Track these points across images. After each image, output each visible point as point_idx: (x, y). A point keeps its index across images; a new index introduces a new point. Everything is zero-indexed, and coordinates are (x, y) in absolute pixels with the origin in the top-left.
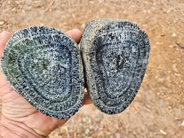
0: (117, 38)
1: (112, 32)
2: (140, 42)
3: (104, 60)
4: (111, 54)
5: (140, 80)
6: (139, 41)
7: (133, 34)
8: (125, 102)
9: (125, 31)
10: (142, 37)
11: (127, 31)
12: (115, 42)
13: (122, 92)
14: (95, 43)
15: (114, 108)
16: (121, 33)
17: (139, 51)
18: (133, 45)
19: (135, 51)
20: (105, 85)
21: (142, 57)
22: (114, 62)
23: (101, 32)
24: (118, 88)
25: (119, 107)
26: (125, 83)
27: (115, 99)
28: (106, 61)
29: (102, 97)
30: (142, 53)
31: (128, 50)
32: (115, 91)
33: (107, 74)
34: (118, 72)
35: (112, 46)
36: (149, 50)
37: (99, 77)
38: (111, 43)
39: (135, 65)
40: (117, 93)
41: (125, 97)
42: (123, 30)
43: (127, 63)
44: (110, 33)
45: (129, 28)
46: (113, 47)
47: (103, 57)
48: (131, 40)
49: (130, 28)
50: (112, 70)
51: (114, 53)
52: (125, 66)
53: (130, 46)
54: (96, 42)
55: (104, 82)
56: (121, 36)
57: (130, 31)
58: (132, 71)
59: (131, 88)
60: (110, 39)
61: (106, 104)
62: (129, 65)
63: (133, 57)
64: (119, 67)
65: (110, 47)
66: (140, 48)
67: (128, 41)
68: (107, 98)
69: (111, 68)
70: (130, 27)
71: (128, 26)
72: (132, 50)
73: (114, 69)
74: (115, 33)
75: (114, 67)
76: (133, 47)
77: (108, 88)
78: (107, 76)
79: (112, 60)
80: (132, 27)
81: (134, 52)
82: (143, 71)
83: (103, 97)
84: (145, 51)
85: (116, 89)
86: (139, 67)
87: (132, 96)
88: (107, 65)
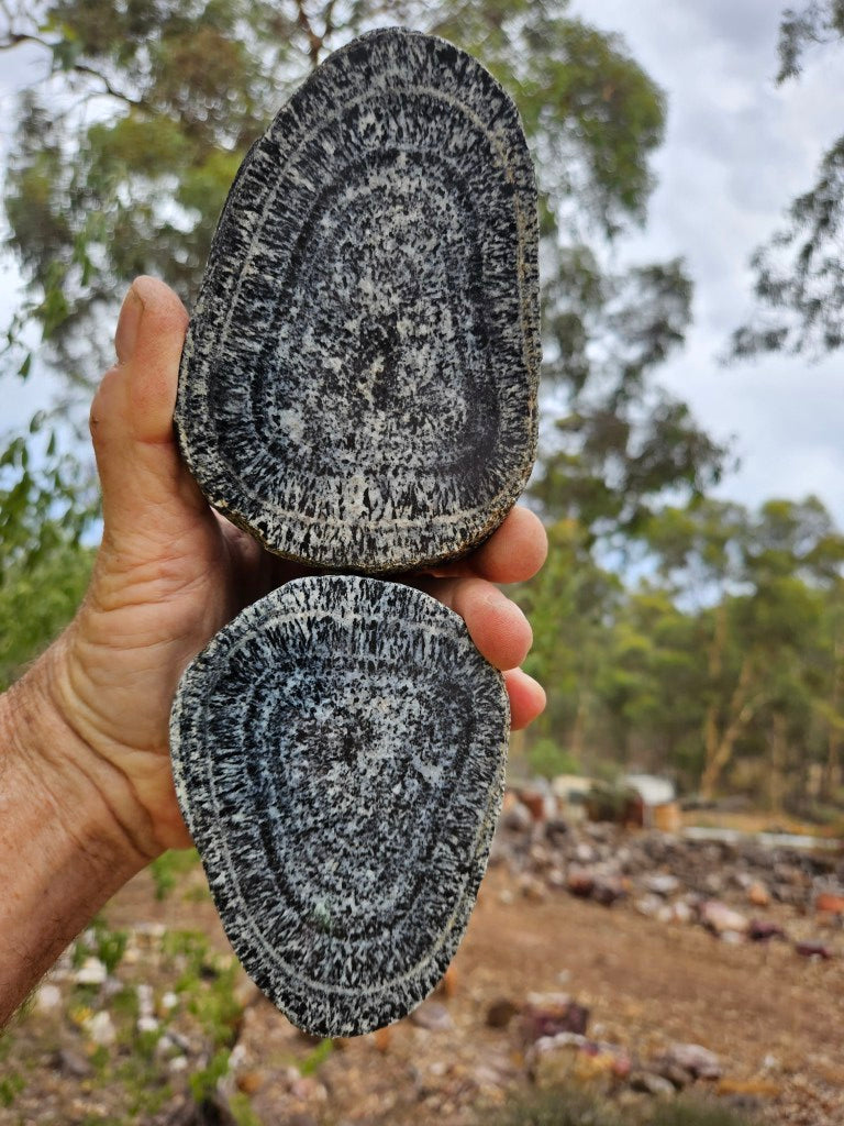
0: (386, 496)
1: (410, 523)
2: (256, 461)
3: (461, 401)
4: (423, 423)
5: (246, 224)
6: (262, 463)
7: (296, 505)
8: (357, 100)
9: (340, 522)
10: (244, 486)
11: (330, 520)
12: (399, 479)
13: (375, 181)
14: (491, 487)
15: (431, 90)
16: (364, 513)
17: (256, 411)
18: (296, 448)
19: (283, 413)
20: (470, 260)
21: (238, 371)
22: (409, 380)
23: (462, 531)
24: (397, 219)
25: (399, 82)
26: (350, 237)
27: (424, 150)
28: (452, 394)
29: (495, 194)
30: (240, 397)
31: (328, 430)
32: (420, 206)
33: (455, 322)
34: (394, 317)
35: (414, 462)
36: (193, 403)
37: (496, 317)
38: (419, 473)
39: (283, 333)
40: (404, 186)
41: (353, 139)
42: (354, 529)
43: (336, 355)
44: (420, 522)
45: (319, 535)
46: (410, 457)
47: (464, 418)
48: (310, 476)
49: (312, 532)
50: (424, 338)
51: (409, 425)
52: (350, 340)
53: (315, 448)
54: (489, 491)
55: (472, 279)
56: (366, 501)
57: (313, 520)
58: (306, 304)
59: (310, 186)
60: (421, 496)
61: (480, 134)
62: (323, 345)
63: (297, 383)
64: (385, 347)
65: (422, 457)
66: (252, 427)
67: (327, 471)
68: (468, 175)
69: (426, 347)
70: (314, 540)
71: (327, 544)
72: (303, 425)
73: (413, 338)
74: (394, 516)
75: (414, 351)
76: (295, 436)
77: (457, 237)
78: (454, 311)
79: (422, 391)
80: (301, 539)
81: (291, 411)
82: (230, 280)
83: (490, 189)
84: (223, 402)
85: (413, 216)
86: (257, 315)
87: (303, 128)
88: (447, 371)
